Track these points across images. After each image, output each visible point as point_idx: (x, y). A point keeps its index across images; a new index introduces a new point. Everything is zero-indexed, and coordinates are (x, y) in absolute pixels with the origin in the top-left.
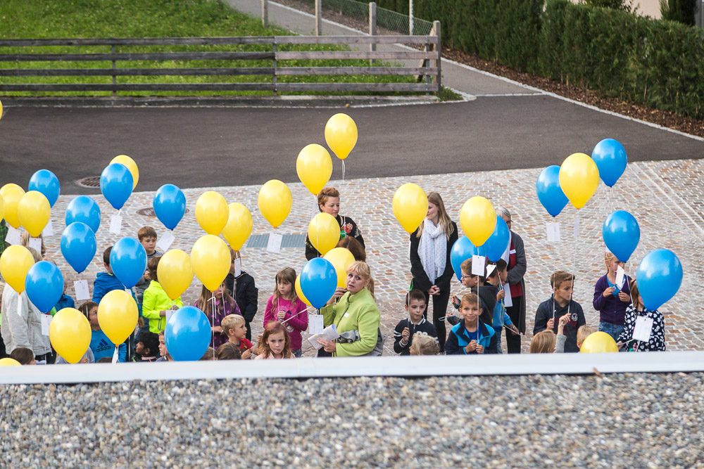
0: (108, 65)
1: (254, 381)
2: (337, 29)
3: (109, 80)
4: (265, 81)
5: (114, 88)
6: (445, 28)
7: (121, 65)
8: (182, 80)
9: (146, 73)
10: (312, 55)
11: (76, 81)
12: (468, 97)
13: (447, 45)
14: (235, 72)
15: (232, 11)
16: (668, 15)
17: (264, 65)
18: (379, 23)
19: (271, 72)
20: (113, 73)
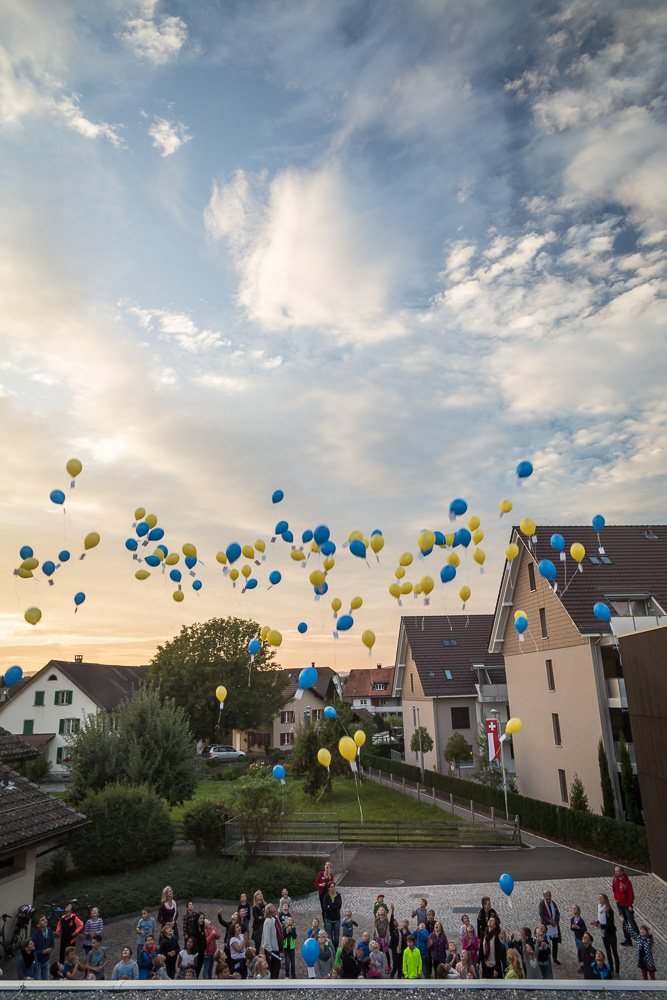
0: (395, 832)
1: (464, 990)
2: (480, 817)
3: (396, 838)
4: (455, 839)
5: (398, 841)
6: (520, 818)
7: (400, 831)
8: (423, 838)
9: (410, 835)
10: (472, 829)
11: (384, 838)
12: (532, 847)
13: (522, 825)
14: (443, 835)
15: (440, 809)
16: (605, 814)
17: (454, 832)
18: (495, 815)
19: (457, 836)
20: (398, 835)
